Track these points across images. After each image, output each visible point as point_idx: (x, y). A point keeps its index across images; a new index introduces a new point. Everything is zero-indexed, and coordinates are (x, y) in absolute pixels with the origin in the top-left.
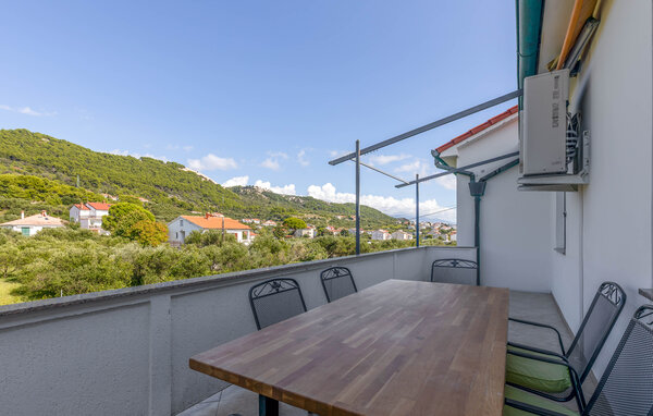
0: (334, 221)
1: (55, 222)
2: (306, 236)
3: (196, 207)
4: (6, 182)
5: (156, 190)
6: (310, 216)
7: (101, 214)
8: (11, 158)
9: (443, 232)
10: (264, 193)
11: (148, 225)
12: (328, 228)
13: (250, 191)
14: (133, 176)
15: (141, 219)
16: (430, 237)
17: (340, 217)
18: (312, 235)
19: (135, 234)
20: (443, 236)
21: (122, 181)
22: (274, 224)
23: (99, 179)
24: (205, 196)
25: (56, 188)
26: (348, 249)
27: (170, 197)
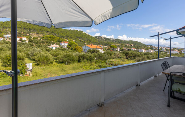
0: (125, 46)
1: (58, 46)
2: (117, 51)
3: (86, 42)
4: (47, 37)
5: (77, 38)
6: (118, 45)
7: (66, 44)
8: (48, 31)
9: (167, 50)
10: (104, 38)
11: (78, 47)
12: (124, 48)
13: (100, 38)
14: (71, 34)
15: (76, 46)
16: (162, 52)
17: (127, 45)
18: (119, 50)
19: (75, 49)
20: (167, 52)
21: (69, 36)
22: (106, 47)
23: (64, 36)
24: (88, 39)
25: (56, 38)
26: (132, 55)
27: (80, 39)
